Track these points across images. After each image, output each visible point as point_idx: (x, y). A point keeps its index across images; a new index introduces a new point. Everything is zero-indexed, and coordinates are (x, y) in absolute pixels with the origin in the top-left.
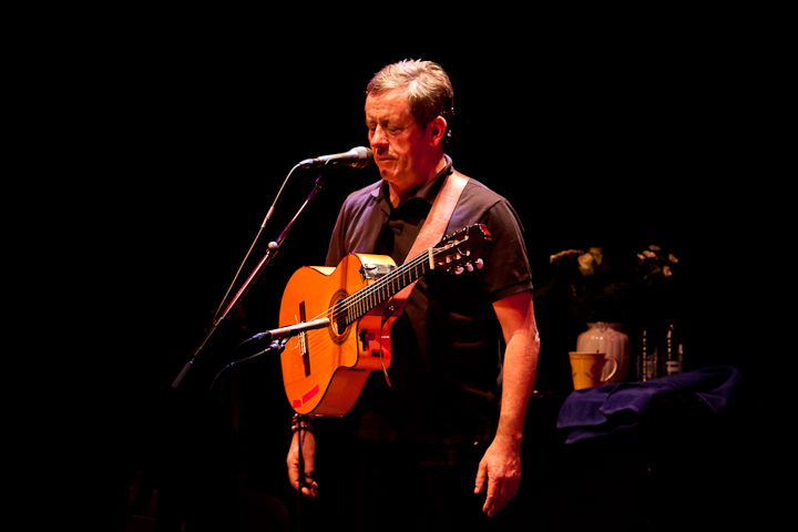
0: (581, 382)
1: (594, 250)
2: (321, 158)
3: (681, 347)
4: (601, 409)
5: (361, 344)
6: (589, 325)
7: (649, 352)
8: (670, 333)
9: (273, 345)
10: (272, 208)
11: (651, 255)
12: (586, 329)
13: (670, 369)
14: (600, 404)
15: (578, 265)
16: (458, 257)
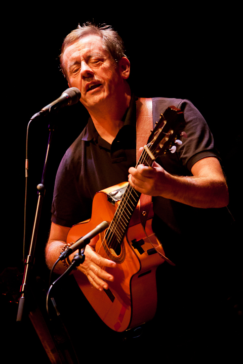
2: (44, 109)
5: (136, 251)
10: (26, 160)
16: (167, 139)
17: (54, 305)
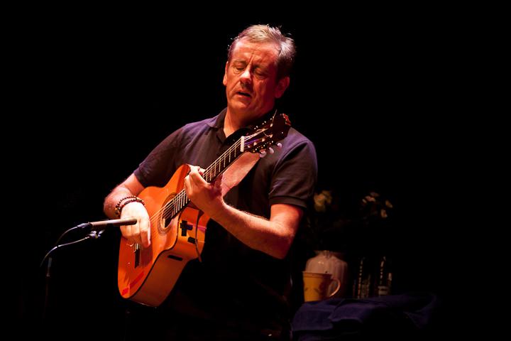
0: (310, 295)
1: (325, 192)
3: (390, 275)
4: (330, 317)
6: (317, 252)
7: (364, 278)
8: (382, 263)
9: (92, 235)
11: (372, 199)
12: (314, 255)
13: (380, 292)
14: (329, 314)
15: (314, 203)
16: (263, 140)
17: (49, 266)
